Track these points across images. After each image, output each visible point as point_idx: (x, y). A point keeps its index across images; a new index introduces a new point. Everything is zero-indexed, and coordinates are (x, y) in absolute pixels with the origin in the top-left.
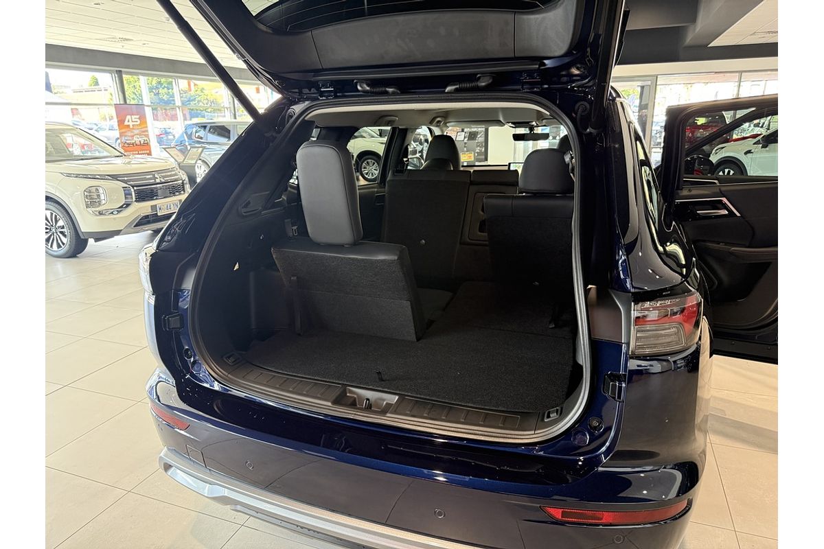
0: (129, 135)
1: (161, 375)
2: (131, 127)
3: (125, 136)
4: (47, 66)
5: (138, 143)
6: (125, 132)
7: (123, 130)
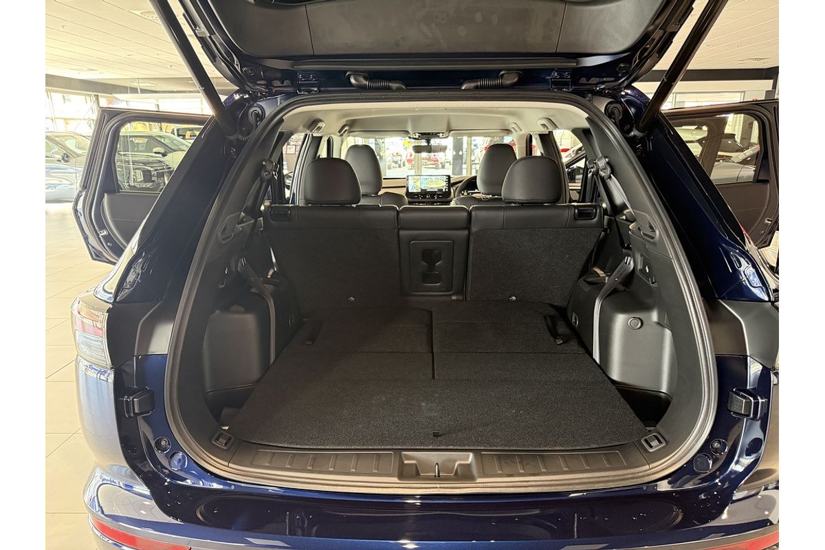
1: (105, 477)
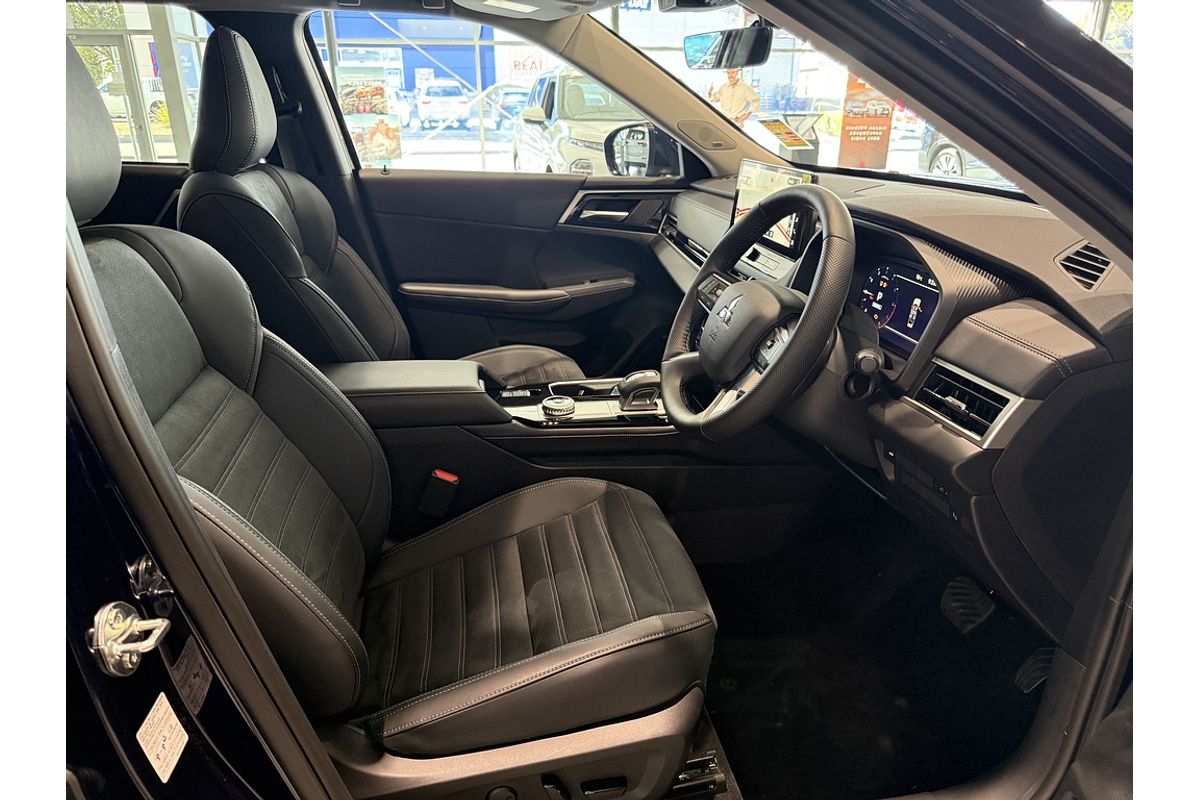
0: (862, 99)
3: (854, 101)
5: (872, 113)
6: (855, 95)
7: (852, 92)
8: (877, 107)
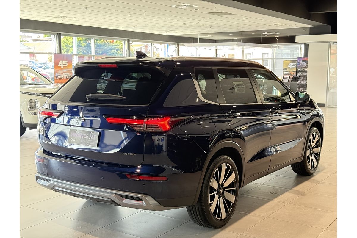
0: (61, 72)
2: (62, 67)
3: (58, 73)
4: (21, 31)
5: (65, 77)
6: (58, 71)
8: (67, 75)
